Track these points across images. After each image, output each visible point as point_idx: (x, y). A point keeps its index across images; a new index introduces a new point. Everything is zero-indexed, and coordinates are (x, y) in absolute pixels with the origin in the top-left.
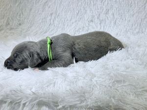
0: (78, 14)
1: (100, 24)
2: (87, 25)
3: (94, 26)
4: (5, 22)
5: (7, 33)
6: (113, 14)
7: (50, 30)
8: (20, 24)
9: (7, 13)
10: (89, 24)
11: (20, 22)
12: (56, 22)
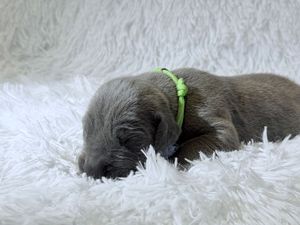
0: (194, 27)
1: (245, 54)
2: (216, 55)
3: (232, 58)
4: (10, 38)
5: (13, 66)
6: (279, 32)
7: (124, 64)
8: (46, 47)
9: (14, 17)
10: (219, 54)
11: (48, 41)
12: (139, 45)
